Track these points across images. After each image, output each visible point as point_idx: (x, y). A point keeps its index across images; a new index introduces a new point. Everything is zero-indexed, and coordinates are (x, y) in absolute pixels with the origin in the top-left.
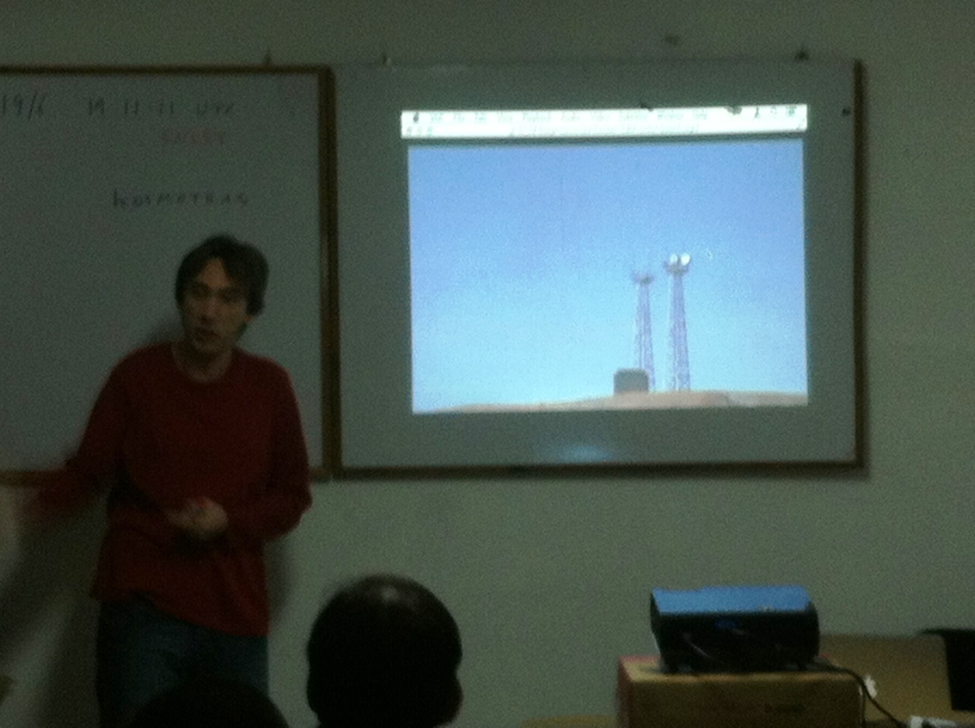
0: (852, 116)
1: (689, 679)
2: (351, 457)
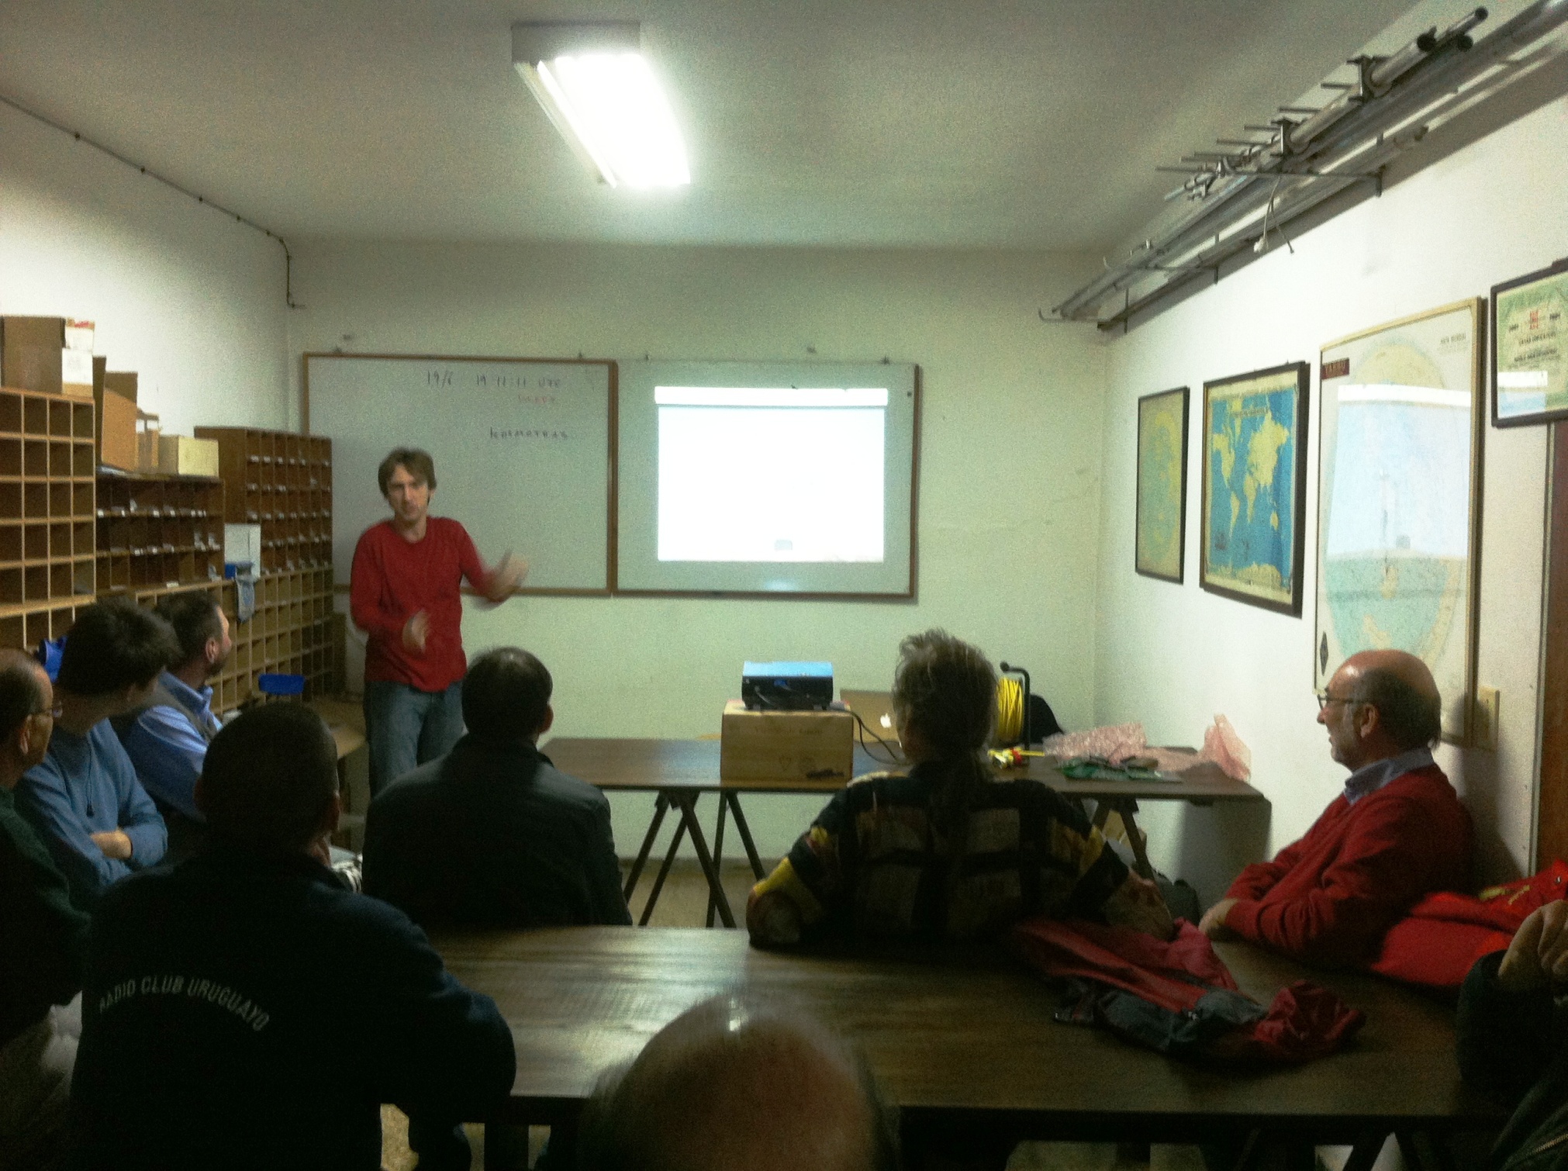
0: (913, 397)
1: (757, 714)
2: (623, 583)
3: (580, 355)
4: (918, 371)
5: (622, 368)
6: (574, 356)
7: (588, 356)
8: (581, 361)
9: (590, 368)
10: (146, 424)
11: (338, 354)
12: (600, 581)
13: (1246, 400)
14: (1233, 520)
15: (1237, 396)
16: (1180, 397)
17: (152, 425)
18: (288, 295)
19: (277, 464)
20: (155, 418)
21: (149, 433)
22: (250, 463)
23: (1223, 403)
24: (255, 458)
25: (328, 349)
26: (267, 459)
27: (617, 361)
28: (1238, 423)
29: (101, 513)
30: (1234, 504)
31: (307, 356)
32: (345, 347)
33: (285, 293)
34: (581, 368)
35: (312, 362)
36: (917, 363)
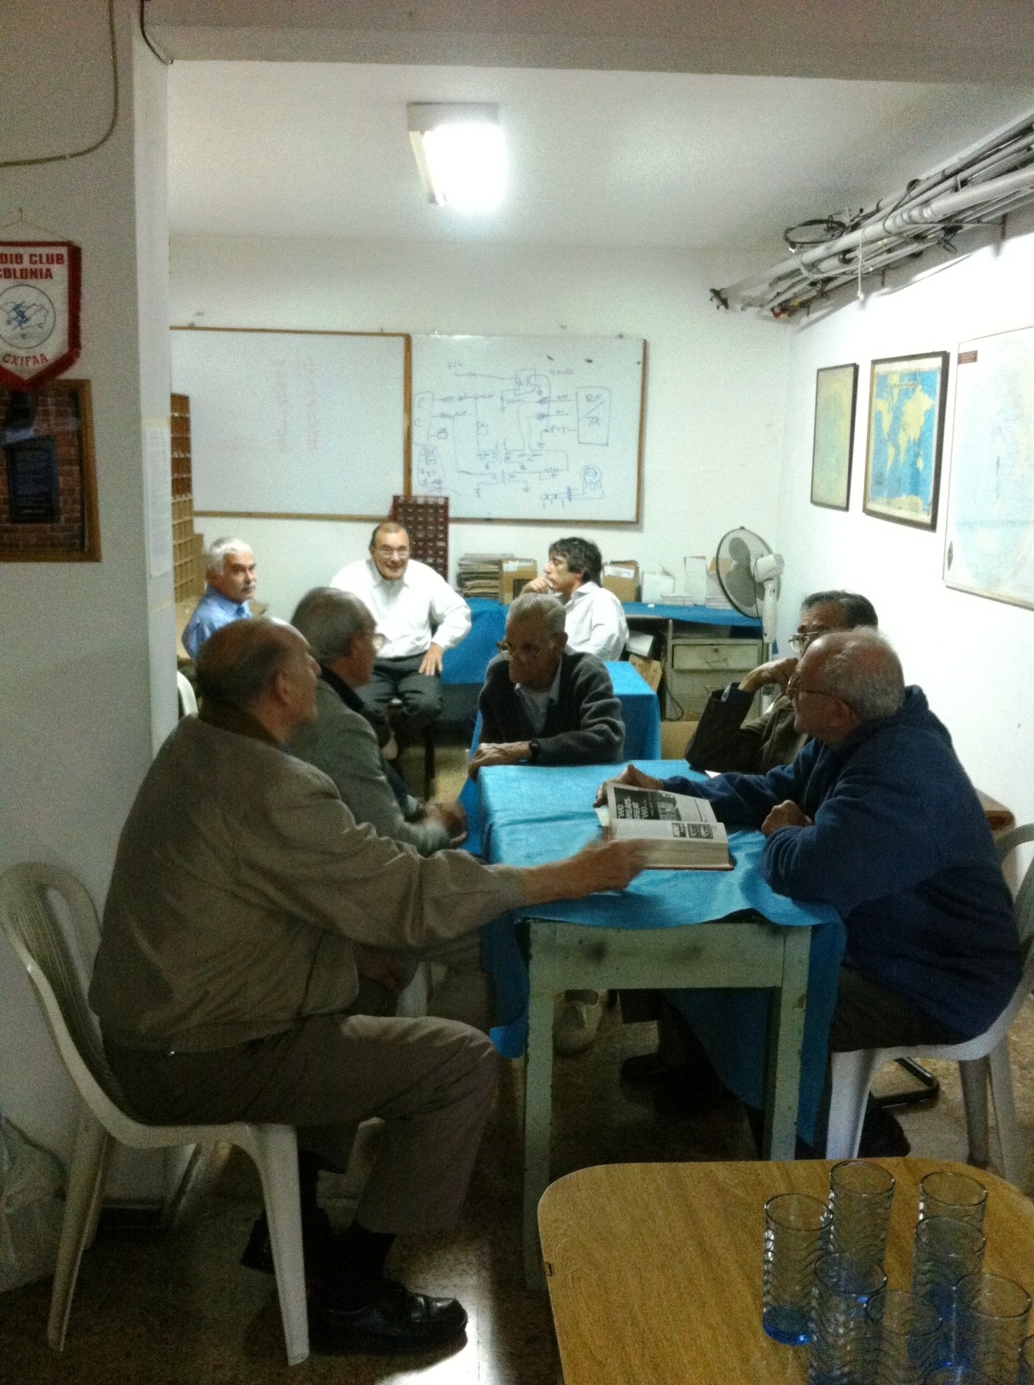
0: (641, 365)
3: (382, 330)
4: (645, 345)
5: (414, 339)
6: (377, 330)
7: (389, 330)
8: (382, 334)
9: (391, 339)
11: (192, 327)
13: (903, 375)
14: (890, 463)
15: (896, 372)
16: (851, 370)
23: (884, 378)
25: (185, 324)
27: (412, 336)
28: (896, 391)
30: (891, 451)
32: (198, 322)
34: (382, 339)
35: (172, 334)
36: (645, 338)
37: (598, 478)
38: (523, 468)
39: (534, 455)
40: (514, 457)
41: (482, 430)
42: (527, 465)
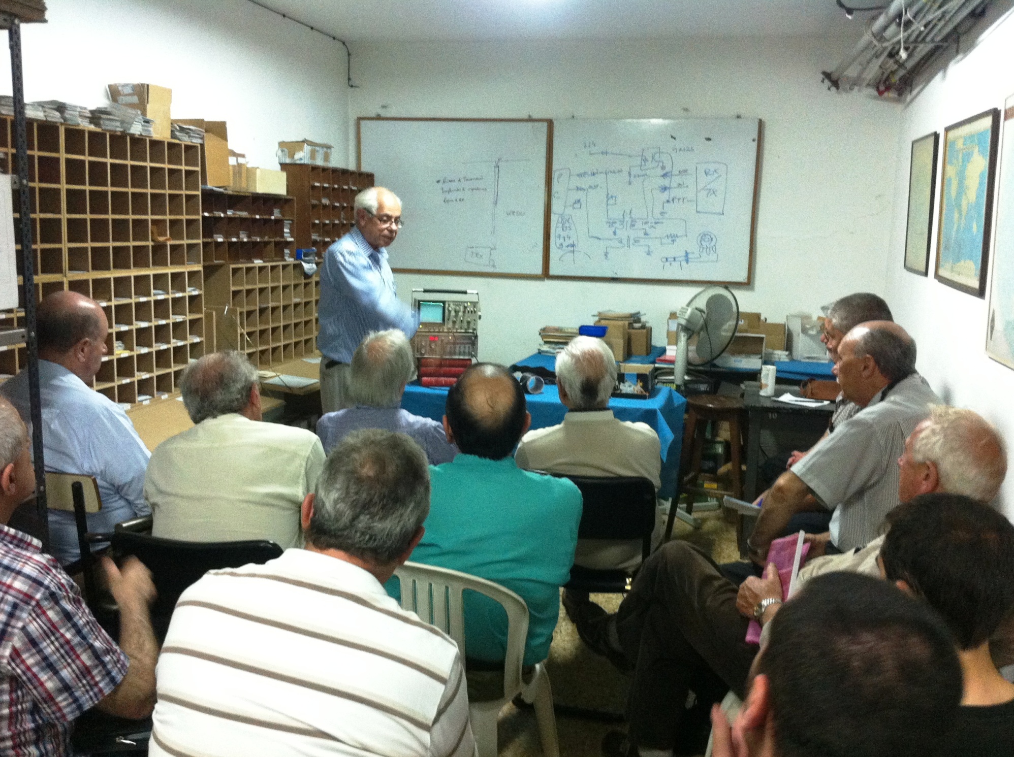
0: (756, 142)
2: (553, 271)
3: (530, 116)
4: (761, 124)
5: (556, 124)
6: (526, 117)
7: (535, 116)
8: (530, 120)
9: (536, 124)
10: (237, 160)
11: (379, 118)
12: (538, 270)
13: (966, 139)
14: (954, 229)
15: (961, 137)
16: (932, 139)
17: (241, 160)
18: (349, 79)
19: (334, 189)
20: (243, 156)
21: (240, 166)
22: (314, 187)
23: (953, 143)
24: (317, 184)
25: (373, 115)
26: (326, 185)
27: (553, 121)
28: (961, 156)
29: (206, 214)
30: (956, 216)
31: (360, 119)
32: (384, 113)
33: (346, 78)
34: (530, 124)
35: (363, 123)
36: (760, 117)
37: (713, 243)
38: (646, 234)
39: (656, 223)
40: (639, 225)
41: (611, 201)
42: (649, 231)
